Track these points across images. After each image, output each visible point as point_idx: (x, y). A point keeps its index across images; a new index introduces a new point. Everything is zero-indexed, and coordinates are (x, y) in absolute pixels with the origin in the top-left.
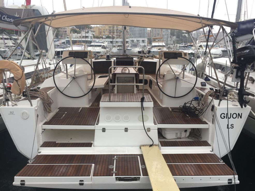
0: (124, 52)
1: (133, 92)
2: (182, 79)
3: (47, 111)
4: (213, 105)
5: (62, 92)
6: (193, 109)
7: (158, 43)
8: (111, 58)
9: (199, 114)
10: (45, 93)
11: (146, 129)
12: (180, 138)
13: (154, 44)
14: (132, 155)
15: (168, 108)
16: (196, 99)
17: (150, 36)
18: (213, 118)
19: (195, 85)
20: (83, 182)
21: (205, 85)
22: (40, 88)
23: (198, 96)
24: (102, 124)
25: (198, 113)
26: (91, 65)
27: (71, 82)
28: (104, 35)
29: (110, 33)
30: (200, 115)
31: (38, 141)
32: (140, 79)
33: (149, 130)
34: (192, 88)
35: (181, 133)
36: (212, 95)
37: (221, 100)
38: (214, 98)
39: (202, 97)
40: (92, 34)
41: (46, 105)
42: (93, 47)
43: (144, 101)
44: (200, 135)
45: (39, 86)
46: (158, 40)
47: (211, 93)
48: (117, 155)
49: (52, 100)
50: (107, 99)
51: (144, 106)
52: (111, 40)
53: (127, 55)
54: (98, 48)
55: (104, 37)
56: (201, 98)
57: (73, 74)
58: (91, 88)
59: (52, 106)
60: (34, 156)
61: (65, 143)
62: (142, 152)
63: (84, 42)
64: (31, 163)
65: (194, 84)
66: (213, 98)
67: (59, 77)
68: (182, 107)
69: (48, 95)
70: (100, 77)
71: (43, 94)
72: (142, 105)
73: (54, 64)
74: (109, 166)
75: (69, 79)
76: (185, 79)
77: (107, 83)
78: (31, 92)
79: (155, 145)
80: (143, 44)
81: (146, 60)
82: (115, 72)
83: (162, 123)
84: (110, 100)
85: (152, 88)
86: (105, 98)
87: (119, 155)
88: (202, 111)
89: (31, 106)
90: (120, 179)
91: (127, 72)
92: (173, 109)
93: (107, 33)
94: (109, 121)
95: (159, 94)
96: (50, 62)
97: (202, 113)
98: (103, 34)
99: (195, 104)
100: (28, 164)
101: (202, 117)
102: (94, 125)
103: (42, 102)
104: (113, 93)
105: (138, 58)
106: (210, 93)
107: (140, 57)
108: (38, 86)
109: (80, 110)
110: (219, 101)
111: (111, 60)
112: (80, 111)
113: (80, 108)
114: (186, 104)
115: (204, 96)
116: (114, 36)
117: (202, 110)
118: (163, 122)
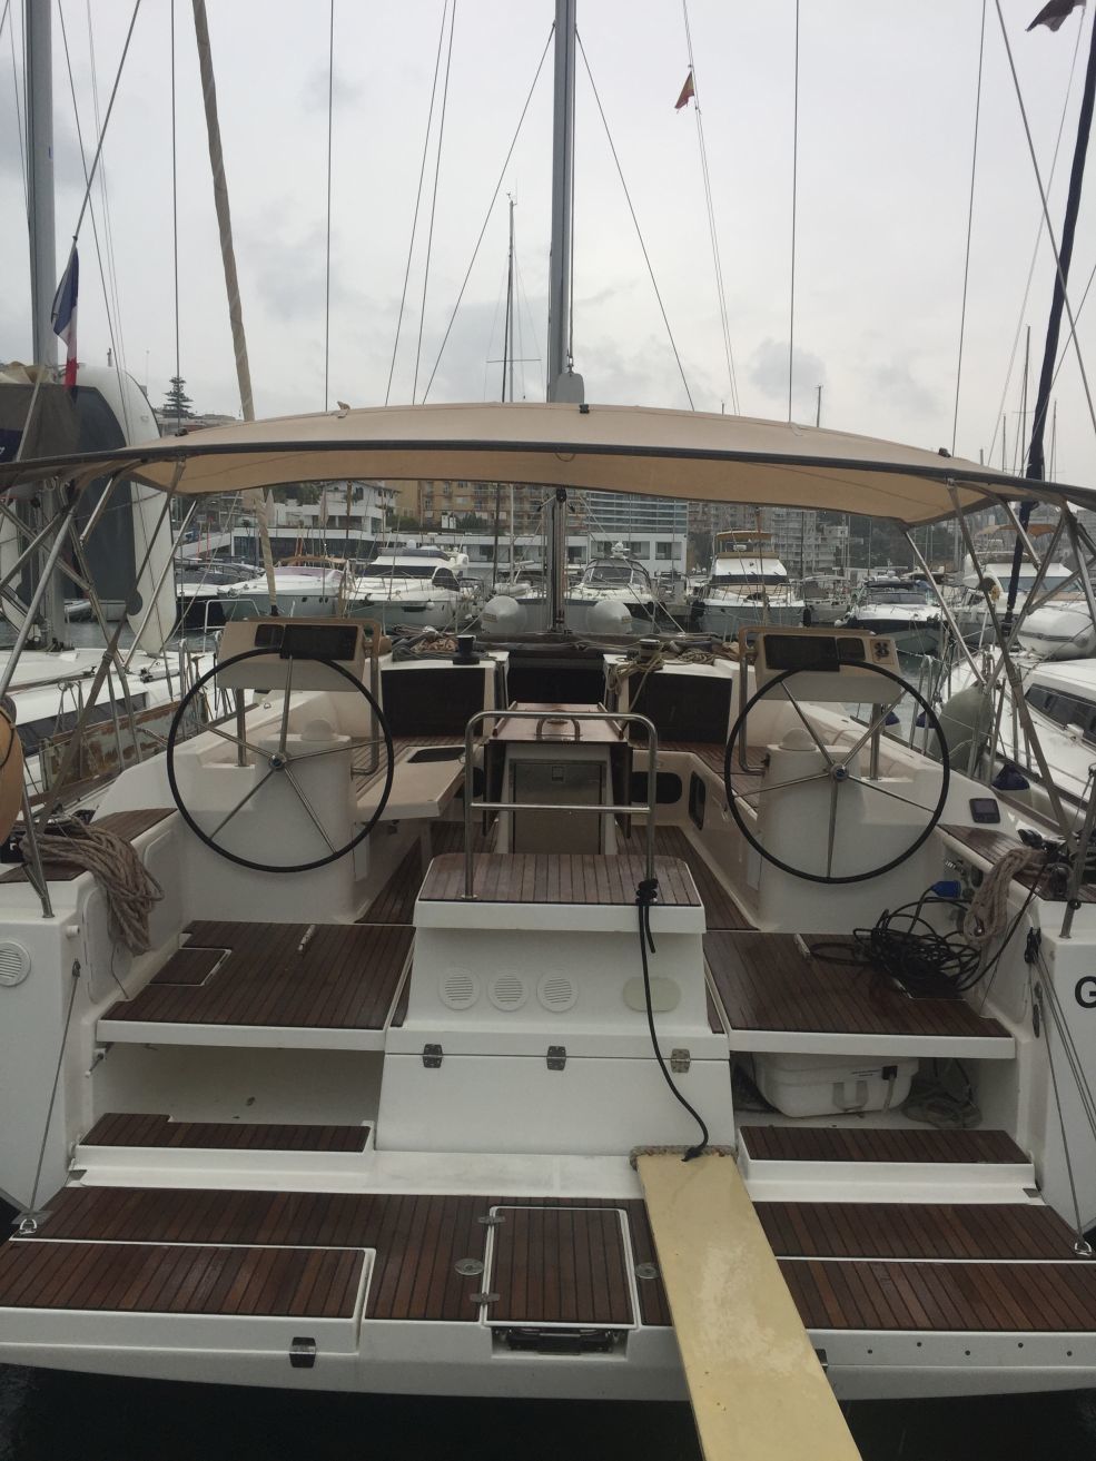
0: (555, 621)
1: (600, 849)
2: (864, 779)
3: (125, 942)
4: (1035, 932)
5: (208, 841)
6: (929, 950)
7: (745, 561)
8: (479, 655)
9: (964, 977)
10: (118, 845)
11: (666, 1053)
12: (860, 1114)
13: (722, 568)
14: (586, 1202)
15: (792, 936)
16: (945, 892)
17: (706, 523)
18: (1036, 1001)
19: (938, 813)
20: (310, 1348)
21: (995, 817)
22: (91, 813)
23: (958, 877)
24: (421, 1024)
25: (957, 970)
26: (371, 698)
27: (261, 784)
28: (446, 514)
29: (481, 500)
30: (969, 982)
31: (73, 1112)
32: (634, 770)
33: (682, 1060)
34: (921, 833)
35: (862, 1085)
36: (1029, 872)
37: (1073, 905)
38: (1037, 890)
39: (978, 883)
40: (379, 504)
41: (123, 912)
42: (387, 580)
43: (655, 900)
44: (970, 1095)
45: (86, 804)
46: (750, 549)
47: (1024, 863)
48: (502, 1201)
49: (156, 885)
50: (456, 883)
51: (652, 931)
52: (489, 540)
53: (569, 638)
54: (414, 583)
55: (444, 525)
56: (971, 886)
57: (271, 743)
58: (369, 818)
59: (151, 917)
60: (47, 1193)
61: (219, 1125)
62: (641, 1187)
63: (337, 547)
64: (28, 1232)
65: (934, 809)
66: (1032, 891)
67: (198, 757)
68: (869, 934)
69: (135, 857)
70: (417, 758)
71: (110, 850)
72: (644, 921)
73: (168, 677)
74: (459, 1264)
75: (253, 766)
76: (885, 780)
77: (458, 793)
78: (49, 837)
79: (718, 1150)
80: (666, 566)
81: (671, 668)
82: (503, 736)
83: (757, 1025)
84: (469, 889)
85: (707, 822)
86: (444, 876)
87: (516, 1201)
88: (976, 960)
89: (42, 912)
90: (517, 1341)
91: (568, 731)
92: (819, 944)
93: (463, 501)
94: (465, 1004)
95: (740, 860)
96: (147, 664)
97: (978, 972)
98: (444, 504)
99: (938, 920)
100: (11, 1239)
101: (981, 995)
102: (381, 1028)
103: (105, 893)
104: (489, 852)
105: (630, 656)
106: (1018, 865)
107: (639, 650)
108: (79, 800)
109: (304, 941)
110: (1063, 906)
111: (483, 664)
112: (307, 946)
113: (303, 928)
114: (890, 917)
115: (985, 881)
116: (503, 516)
117: (977, 954)
118: (763, 1020)
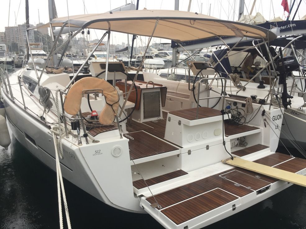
4: (264, 111)
7: (35, 50)
14: (229, 171)
16: (229, 108)
18: (265, 122)
20: (235, 206)
37: (271, 105)
44: (244, 141)
62: (233, 166)
79: (234, 157)
82: (141, 87)
87: (220, 173)
89: (119, 137)
90: (259, 192)
94: (191, 141)
102: (179, 149)
